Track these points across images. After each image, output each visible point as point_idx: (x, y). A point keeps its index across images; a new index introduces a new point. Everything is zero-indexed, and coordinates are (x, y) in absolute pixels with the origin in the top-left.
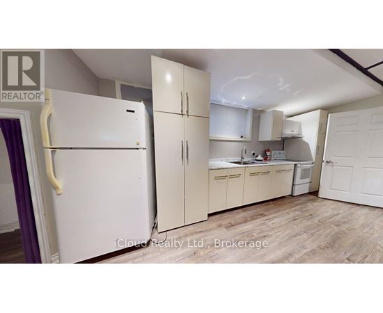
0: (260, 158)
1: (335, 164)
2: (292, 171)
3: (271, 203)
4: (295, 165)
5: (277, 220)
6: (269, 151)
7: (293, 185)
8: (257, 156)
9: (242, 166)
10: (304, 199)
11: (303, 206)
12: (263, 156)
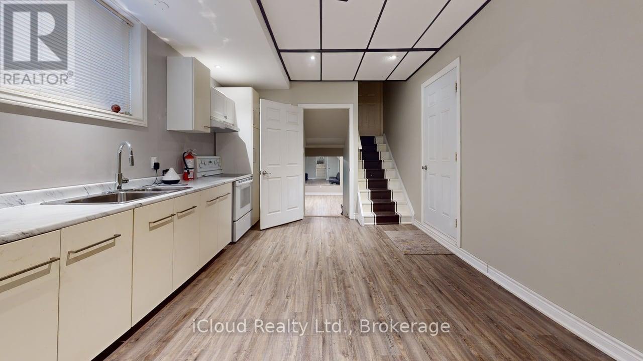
0: (172, 175)
1: (270, 176)
2: (230, 196)
3: (203, 275)
4: (233, 183)
5: (215, 305)
6: (190, 156)
7: (233, 221)
8: (166, 171)
9: (122, 205)
10: (247, 240)
11: (247, 253)
12: (179, 172)
